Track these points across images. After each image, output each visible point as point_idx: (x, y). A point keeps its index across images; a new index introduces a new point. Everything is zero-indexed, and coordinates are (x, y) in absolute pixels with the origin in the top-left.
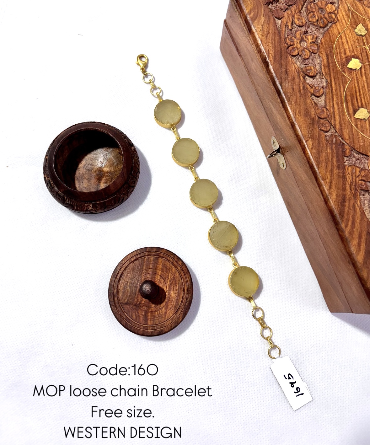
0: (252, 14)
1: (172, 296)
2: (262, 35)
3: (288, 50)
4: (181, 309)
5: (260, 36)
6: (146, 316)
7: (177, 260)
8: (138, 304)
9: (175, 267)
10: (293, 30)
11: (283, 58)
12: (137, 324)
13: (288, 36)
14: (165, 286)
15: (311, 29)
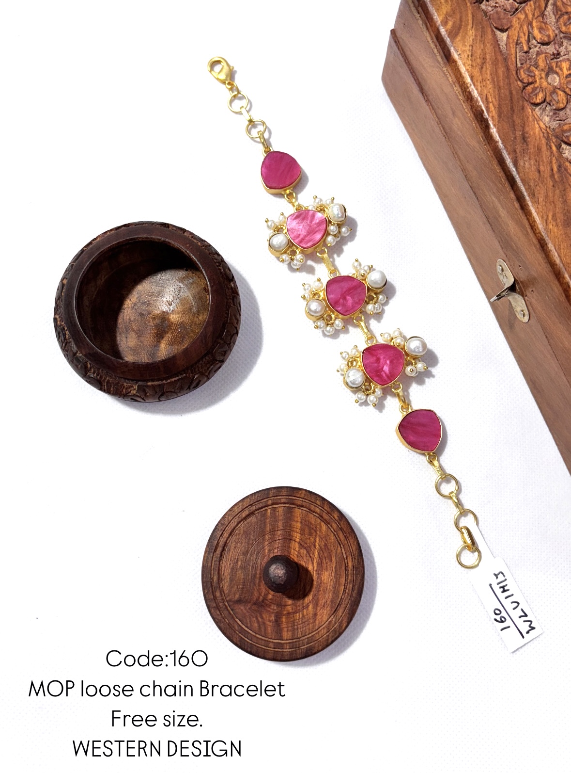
0: (450, 24)
1: (325, 581)
2: (472, 66)
3: (525, 93)
4: (343, 606)
5: (468, 67)
6: (277, 622)
7: (329, 510)
8: (260, 600)
9: (327, 523)
10: (531, 51)
11: (516, 111)
12: (262, 639)
13: (522, 64)
14: (310, 562)
15: (566, 48)
